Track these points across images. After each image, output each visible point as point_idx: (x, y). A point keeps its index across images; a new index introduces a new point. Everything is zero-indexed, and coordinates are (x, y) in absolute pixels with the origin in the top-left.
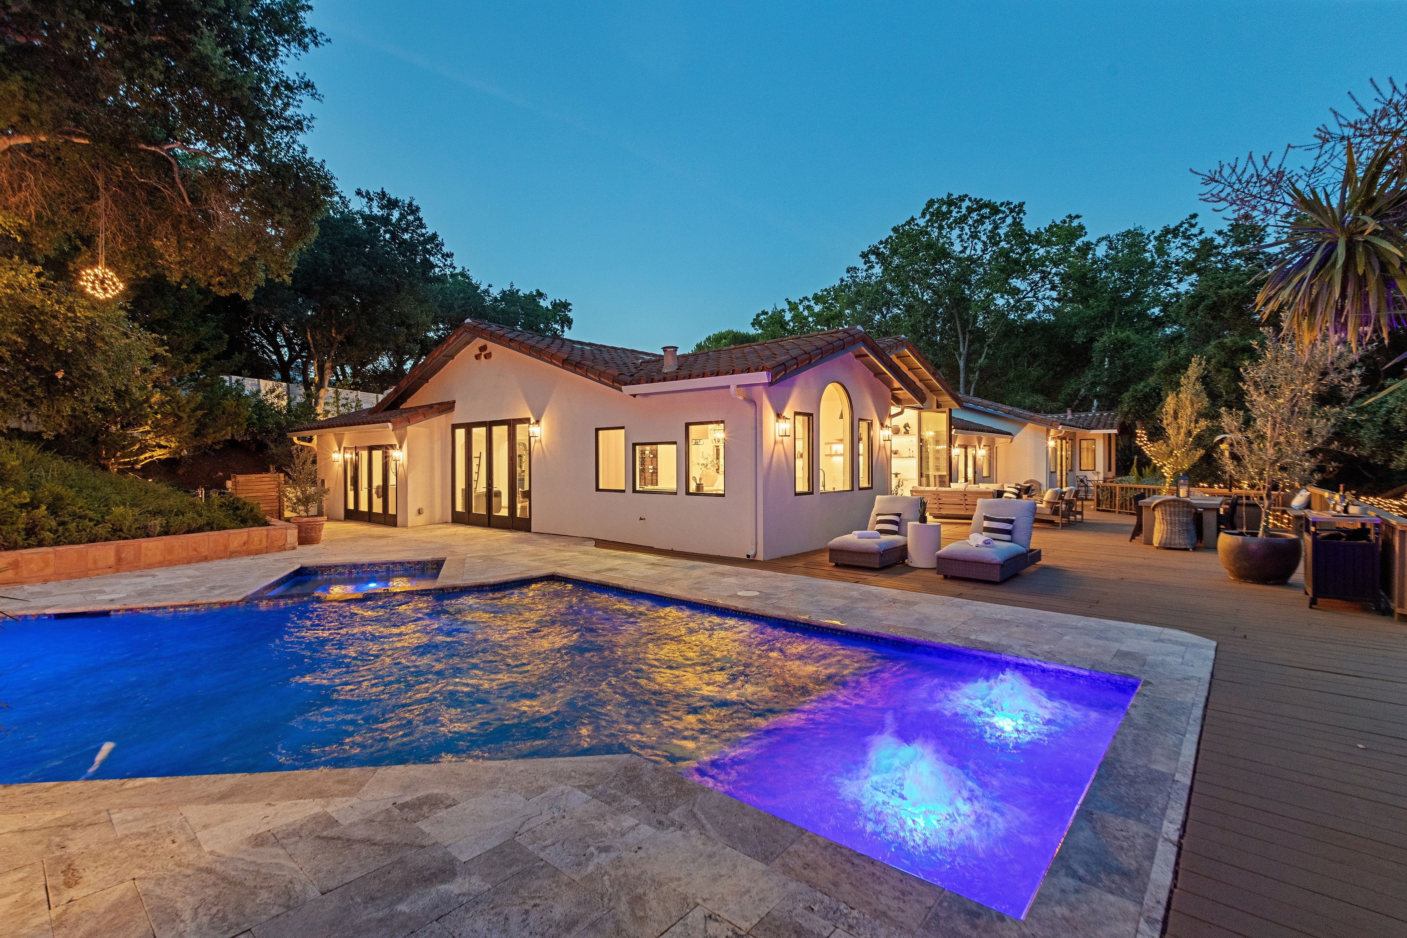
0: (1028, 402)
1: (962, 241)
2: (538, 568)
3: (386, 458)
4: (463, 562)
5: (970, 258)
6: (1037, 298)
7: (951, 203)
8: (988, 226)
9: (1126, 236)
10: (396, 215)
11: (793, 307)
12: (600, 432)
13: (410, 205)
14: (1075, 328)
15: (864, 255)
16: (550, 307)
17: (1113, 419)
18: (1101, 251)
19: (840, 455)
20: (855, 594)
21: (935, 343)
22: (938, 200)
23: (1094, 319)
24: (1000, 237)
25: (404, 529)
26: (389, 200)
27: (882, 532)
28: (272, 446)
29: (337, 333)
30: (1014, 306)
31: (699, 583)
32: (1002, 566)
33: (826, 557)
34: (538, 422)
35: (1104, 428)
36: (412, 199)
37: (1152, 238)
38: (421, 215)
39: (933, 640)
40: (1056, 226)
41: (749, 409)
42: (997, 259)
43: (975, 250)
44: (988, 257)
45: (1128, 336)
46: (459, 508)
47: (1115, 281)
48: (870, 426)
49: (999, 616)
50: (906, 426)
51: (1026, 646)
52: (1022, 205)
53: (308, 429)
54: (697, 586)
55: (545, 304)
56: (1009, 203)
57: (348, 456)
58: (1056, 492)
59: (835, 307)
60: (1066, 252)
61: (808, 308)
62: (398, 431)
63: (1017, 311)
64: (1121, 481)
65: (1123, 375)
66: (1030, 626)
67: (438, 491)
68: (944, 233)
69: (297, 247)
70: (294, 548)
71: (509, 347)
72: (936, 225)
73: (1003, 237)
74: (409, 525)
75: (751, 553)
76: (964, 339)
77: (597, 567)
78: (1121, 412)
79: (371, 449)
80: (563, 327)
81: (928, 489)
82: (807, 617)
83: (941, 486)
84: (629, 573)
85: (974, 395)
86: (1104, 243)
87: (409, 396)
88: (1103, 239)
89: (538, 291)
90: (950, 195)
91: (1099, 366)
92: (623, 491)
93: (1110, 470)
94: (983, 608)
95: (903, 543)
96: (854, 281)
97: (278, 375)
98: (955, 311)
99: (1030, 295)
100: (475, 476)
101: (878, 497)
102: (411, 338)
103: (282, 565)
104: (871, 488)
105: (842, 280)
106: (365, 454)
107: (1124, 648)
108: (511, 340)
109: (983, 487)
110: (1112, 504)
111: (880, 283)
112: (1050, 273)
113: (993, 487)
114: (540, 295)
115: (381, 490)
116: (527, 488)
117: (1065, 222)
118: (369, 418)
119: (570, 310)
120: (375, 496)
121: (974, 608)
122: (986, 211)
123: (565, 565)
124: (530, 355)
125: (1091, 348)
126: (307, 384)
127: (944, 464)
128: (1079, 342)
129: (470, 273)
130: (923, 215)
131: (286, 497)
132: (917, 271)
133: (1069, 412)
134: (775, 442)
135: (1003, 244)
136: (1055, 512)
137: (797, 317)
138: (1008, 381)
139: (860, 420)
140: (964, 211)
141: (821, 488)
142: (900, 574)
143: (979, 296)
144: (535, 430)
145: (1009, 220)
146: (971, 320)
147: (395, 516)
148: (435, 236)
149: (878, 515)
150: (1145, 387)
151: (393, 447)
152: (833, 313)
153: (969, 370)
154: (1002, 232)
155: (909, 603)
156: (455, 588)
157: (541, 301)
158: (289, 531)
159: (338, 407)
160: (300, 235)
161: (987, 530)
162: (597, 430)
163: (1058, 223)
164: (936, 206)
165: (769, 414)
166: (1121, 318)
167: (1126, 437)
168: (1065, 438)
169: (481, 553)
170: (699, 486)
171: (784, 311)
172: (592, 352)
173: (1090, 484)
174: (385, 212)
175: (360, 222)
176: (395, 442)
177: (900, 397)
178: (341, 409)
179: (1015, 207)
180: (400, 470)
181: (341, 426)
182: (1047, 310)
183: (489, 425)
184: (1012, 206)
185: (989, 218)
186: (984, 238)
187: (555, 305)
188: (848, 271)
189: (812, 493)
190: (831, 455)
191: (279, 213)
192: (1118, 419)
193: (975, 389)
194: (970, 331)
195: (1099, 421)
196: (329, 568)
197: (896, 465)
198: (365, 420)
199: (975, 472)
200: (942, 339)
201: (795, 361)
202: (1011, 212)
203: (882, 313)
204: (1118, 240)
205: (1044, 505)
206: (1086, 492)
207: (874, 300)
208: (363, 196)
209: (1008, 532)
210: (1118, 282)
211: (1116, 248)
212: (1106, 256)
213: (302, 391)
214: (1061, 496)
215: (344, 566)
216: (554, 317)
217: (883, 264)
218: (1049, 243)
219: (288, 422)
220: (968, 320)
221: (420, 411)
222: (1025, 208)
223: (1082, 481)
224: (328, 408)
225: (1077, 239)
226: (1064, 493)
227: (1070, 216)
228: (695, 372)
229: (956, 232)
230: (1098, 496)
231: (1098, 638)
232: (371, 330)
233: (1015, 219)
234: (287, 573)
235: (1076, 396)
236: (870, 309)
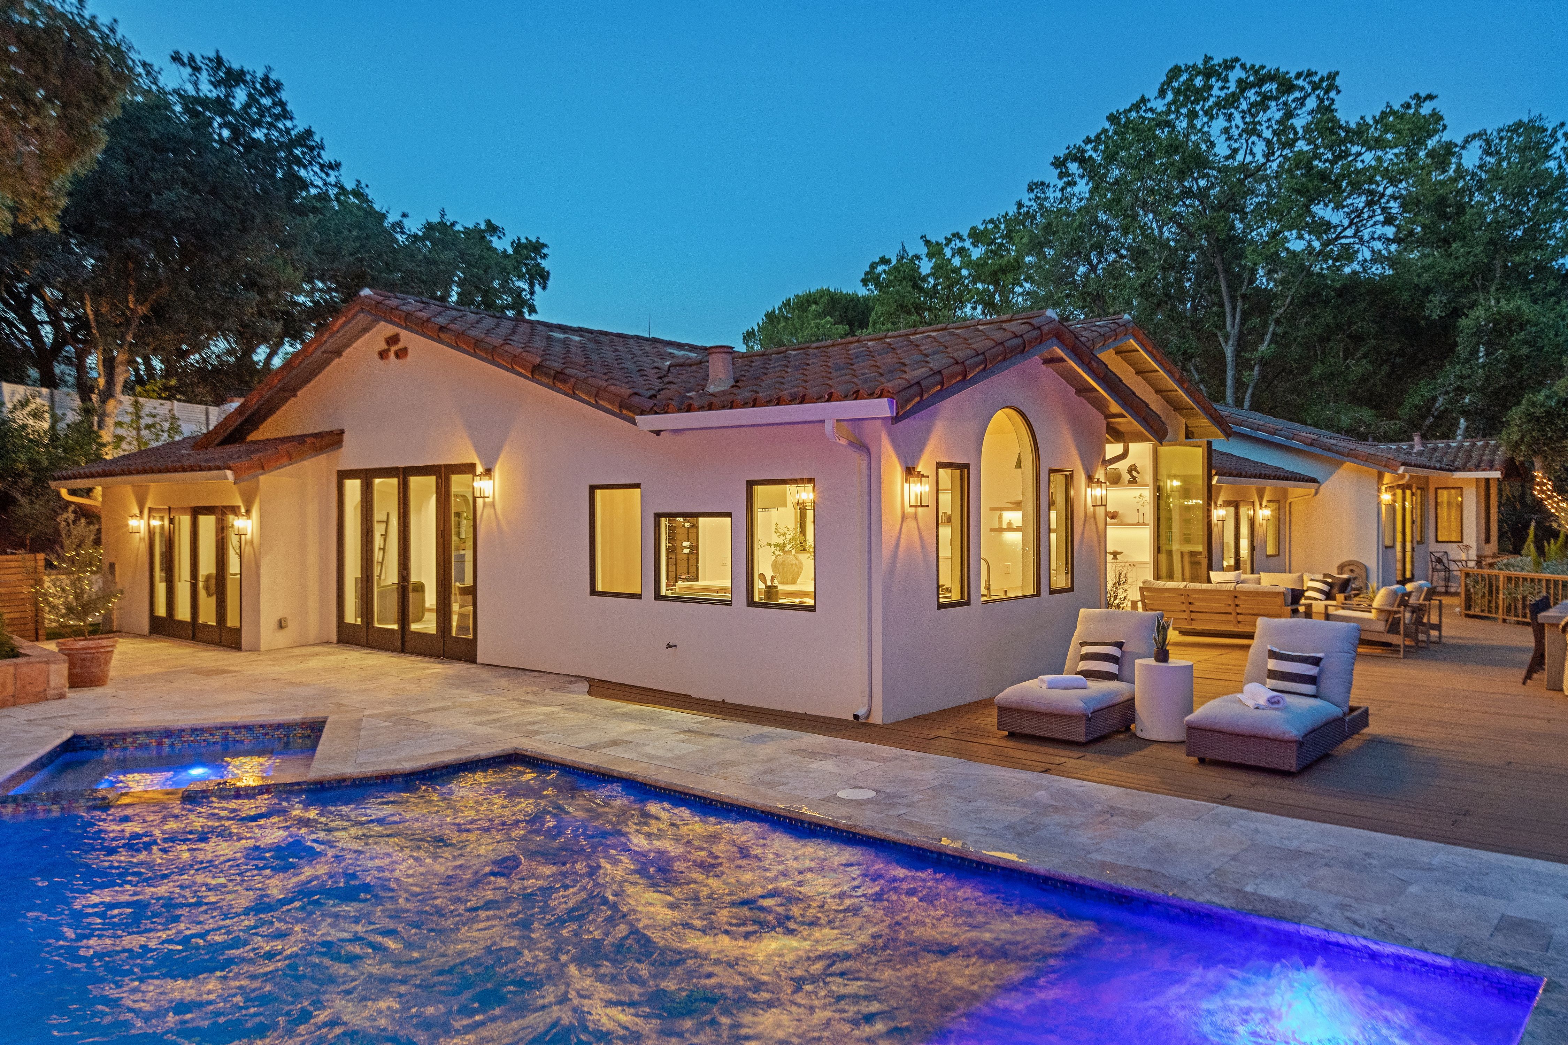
0: (1345, 420)
1: (1229, 139)
2: (488, 739)
3: (222, 530)
4: (356, 726)
5: (1243, 167)
6: (1361, 239)
7: (1209, 73)
8: (1275, 113)
9: (1515, 131)
10: (240, 96)
11: (934, 250)
12: (598, 492)
13: (266, 79)
14: (1428, 291)
15: (1059, 163)
16: (510, 251)
17: (1494, 452)
18: (1471, 158)
19: (1018, 529)
20: (1042, 795)
21: (1183, 315)
22: (1187, 68)
23: (1461, 275)
24: (1296, 133)
25: (253, 656)
26: (229, 71)
27: (1088, 674)
28: (23, 500)
29: (137, 302)
30: (1320, 252)
31: (770, 771)
32: (1300, 744)
33: (991, 719)
34: (488, 472)
35: (1477, 468)
36: (269, 68)
37: (1559, 135)
38: (284, 96)
39: (1180, 894)
40: (1393, 113)
41: (857, 459)
42: (1290, 171)
43: (1252, 154)
44: (1274, 165)
45: (1519, 308)
46: (351, 617)
47: (1496, 210)
48: (1069, 479)
49: (1295, 843)
50: (1132, 469)
51: (1343, 907)
52: (1332, 76)
53: (87, 476)
54: (767, 778)
55: (502, 244)
56: (1310, 74)
57: (156, 523)
58: (1395, 592)
59: (1008, 250)
60: (1410, 160)
61: (961, 252)
62: (242, 484)
63: (1326, 261)
64: (1507, 566)
65: (1509, 375)
66: (1349, 864)
67: (313, 587)
68: (1198, 124)
69: (69, 171)
70: (62, 696)
71: (439, 340)
72: (1184, 111)
73: (1301, 132)
74: (263, 648)
75: (862, 711)
76: (1234, 309)
77: (592, 737)
78: (1508, 441)
79: (196, 512)
80: (532, 285)
81: (1170, 584)
82: (957, 845)
83: (1194, 578)
84: (649, 750)
85: (1252, 408)
86: (1477, 143)
87: (264, 418)
88: (1474, 137)
89: (489, 223)
90: (1207, 59)
91: (1467, 361)
92: (638, 596)
93: (1488, 541)
94: (1269, 827)
95: (1127, 696)
96: (1041, 206)
97: (34, 373)
98: (1217, 261)
99: (1349, 232)
100: (377, 555)
101: (1082, 611)
102: (266, 311)
103: (40, 731)
104: (1071, 590)
105: (1020, 205)
106: (185, 520)
107: (1513, 912)
108: (442, 328)
109: (1268, 581)
110: (1492, 607)
111: (1085, 210)
112: (1382, 195)
113: (1283, 582)
114: (492, 228)
115: (213, 582)
116: (469, 582)
117: (1408, 106)
118: (193, 461)
119: (545, 256)
120: (202, 593)
121: (1252, 826)
122: (1271, 87)
123: (537, 733)
124: (474, 355)
125: (1455, 327)
126: (84, 388)
127: (1199, 531)
128: (1434, 317)
129: (370, 193)
130: (1162, 93)
131: (48, 604)
132: (1151, 191)
133: (1417, 439)
134: (904, 517)
135: (1301, 145)
136: (1393, 627)
137: (942, 269)
138: (1311, 384)
139: (1052, 471)
140: (1233, 86)
141: (984, 591)
142: (1122, 753)
143: (1260, 234)
144: (485, 487)
145: (1312, 103)
146: (1246, 275)
147: (238, 631)
148: (309, 133)
149: (1083, 644)
150: (1547, 397)
151: (235, 510)
152: (1004, 261)
153: (1242, 364)
154: (1299, 123)
155: (1139, 817)
156: (344, 780)
157: (494, 239)
158: (53, 667)
159: (138, 429)
160: (74, 150)
161: (1274, 675)
162: (593, 488)
163: (1397, 107)
164: (1184, 77)
165: (893, 469)
166: (1507, 276)
167: (1517, 483)
168: (1409, 487)
169: (388, 709)
170: (770, 591)
171: (918, 257)
172: (583, 347)
173: (1453, 566)
174: (222, 92)
175: (178, 108)
176: (238, 502)
177: (1121, 428)
178: (144, 432)
179: (1322, 80)
180: (247, 550)
181: (145, 472)
182: (1377, 258)
183: (404, 474)
184: (1316, 79)
185: (1276, 99)
186: (1268, 134)
187: (518, 246)
188: (1031, 189)
189: (968, 603)
190: (1001, 530)
191: (37, 114)
192: (1503, 453)
193: (1253, 395)
194: (1244, 297)
195: (1469, 458)
196: (123, 735)
197: (1115, 536)
198: (185, 464)
199: (1253, 548)
200: (1194, 309)
201: (937, 378)
202: (1314, 89)
203: (1090, 262)
204: (1501, 139)
205: (1372, 615)
206: (1447, 580)
207: (1076, 242)
208: (183, 64)
209: (1312, 680)
210: (1502, 212)
211: (1498, 153)
212: (1481, 167)
213: (77, 402)
214: (1403, 600)
215: (148, 733)
216: (517, 268)
217: (1091, 178)
218: (1379, 143)
219: (50, 457)
220: (1239, 276)
221: (282, 448)
222: (1338, 81)
223: (1439, 561)
224: (121, 432)
225: (1430, 136)
226: (1409, 594)
227: (1417, 96)
228: (762, 396)
229: (1220, 123)
230: (1467, 590)
231: (1469, 889)
232: (197, 297)
233: (1322, 101)
234: (49, 748)
235: (1429, 409)
236: (1068, 256)
